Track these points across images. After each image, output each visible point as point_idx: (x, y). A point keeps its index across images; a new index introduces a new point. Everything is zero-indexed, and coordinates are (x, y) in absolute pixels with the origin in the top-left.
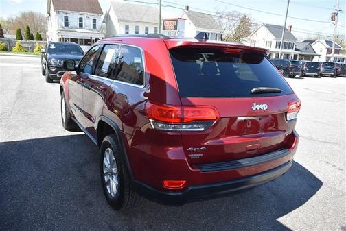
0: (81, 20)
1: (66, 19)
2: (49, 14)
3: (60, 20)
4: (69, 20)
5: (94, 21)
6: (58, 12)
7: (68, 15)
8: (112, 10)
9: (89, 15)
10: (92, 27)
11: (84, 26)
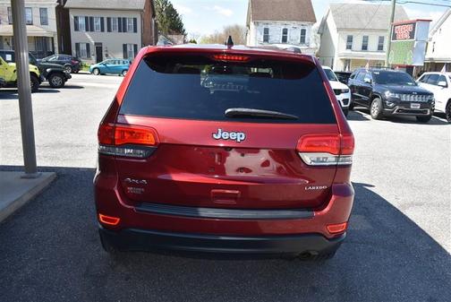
0: (285, 32)
1: (266, 31)
2: (248, 26)
3: (259, 34)
4: (270, 34)
5: (303, 32)
6: (256, 24)
7: (269, 27)
8: (331, 15)
9: (296, 24)
10: (299, 41)
11: (288, 39)
